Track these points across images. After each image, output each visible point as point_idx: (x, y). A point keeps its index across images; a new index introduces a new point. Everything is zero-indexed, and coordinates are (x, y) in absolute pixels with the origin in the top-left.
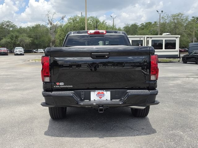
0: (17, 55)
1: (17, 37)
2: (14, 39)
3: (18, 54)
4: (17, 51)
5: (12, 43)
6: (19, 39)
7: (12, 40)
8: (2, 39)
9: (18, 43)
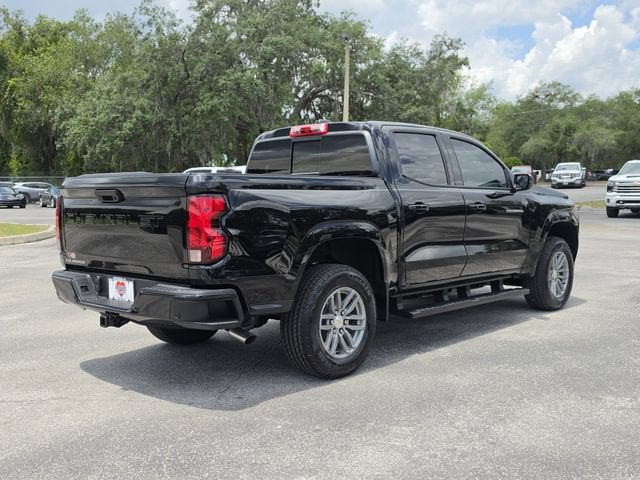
0: (560, 186)
1: (570, 130)
2: (562, 136)
3: (561, 184)
4: (559, 176)
5: (552, 149)
6: (576, 135)
7: (555, 139)
8: (526, 139)
9: (571, 148)
